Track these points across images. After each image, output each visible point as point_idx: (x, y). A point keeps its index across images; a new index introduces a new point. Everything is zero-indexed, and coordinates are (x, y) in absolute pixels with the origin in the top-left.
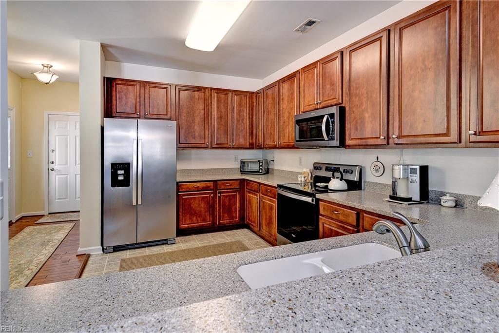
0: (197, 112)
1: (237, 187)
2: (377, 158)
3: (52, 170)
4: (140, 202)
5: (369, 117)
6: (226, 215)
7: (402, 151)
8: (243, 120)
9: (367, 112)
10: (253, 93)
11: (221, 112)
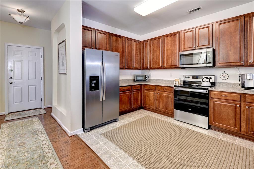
0: (120, 49)
1: (139, 89)
2: (224, 72)
3: (11, 83)
4: (104, 99)
5: (232, 53)
6: (136, 103)
7: (239, 69)
8: (138, 55)
9: (231, 51)
10: (141, 42)
11: (129, 50)
